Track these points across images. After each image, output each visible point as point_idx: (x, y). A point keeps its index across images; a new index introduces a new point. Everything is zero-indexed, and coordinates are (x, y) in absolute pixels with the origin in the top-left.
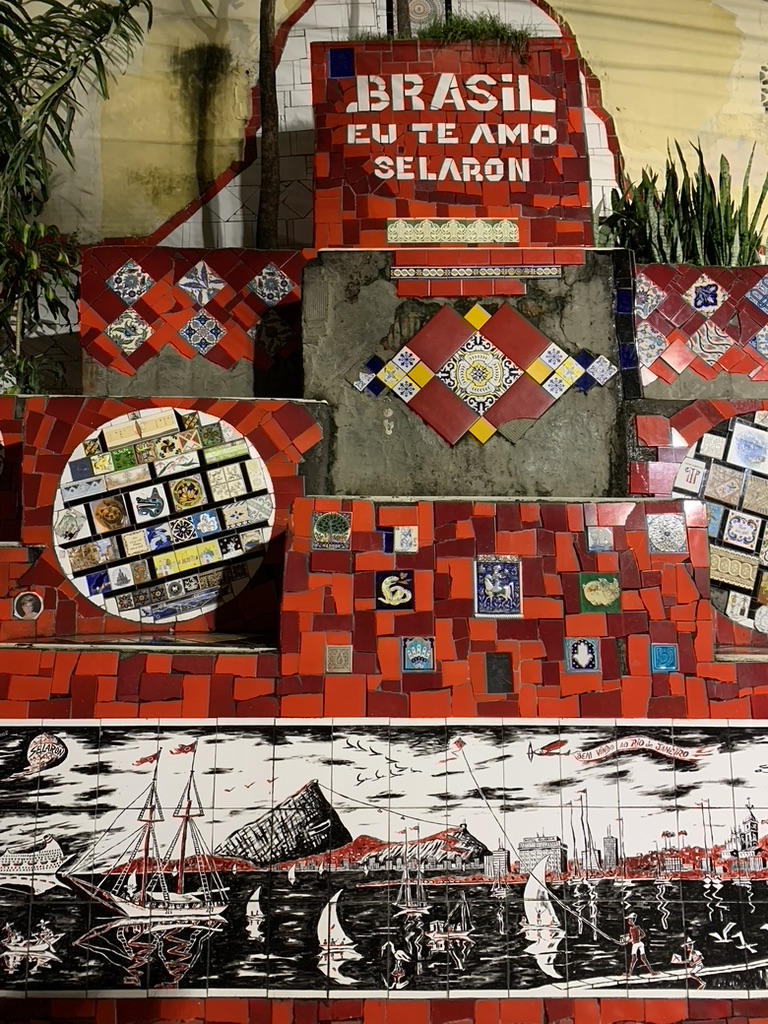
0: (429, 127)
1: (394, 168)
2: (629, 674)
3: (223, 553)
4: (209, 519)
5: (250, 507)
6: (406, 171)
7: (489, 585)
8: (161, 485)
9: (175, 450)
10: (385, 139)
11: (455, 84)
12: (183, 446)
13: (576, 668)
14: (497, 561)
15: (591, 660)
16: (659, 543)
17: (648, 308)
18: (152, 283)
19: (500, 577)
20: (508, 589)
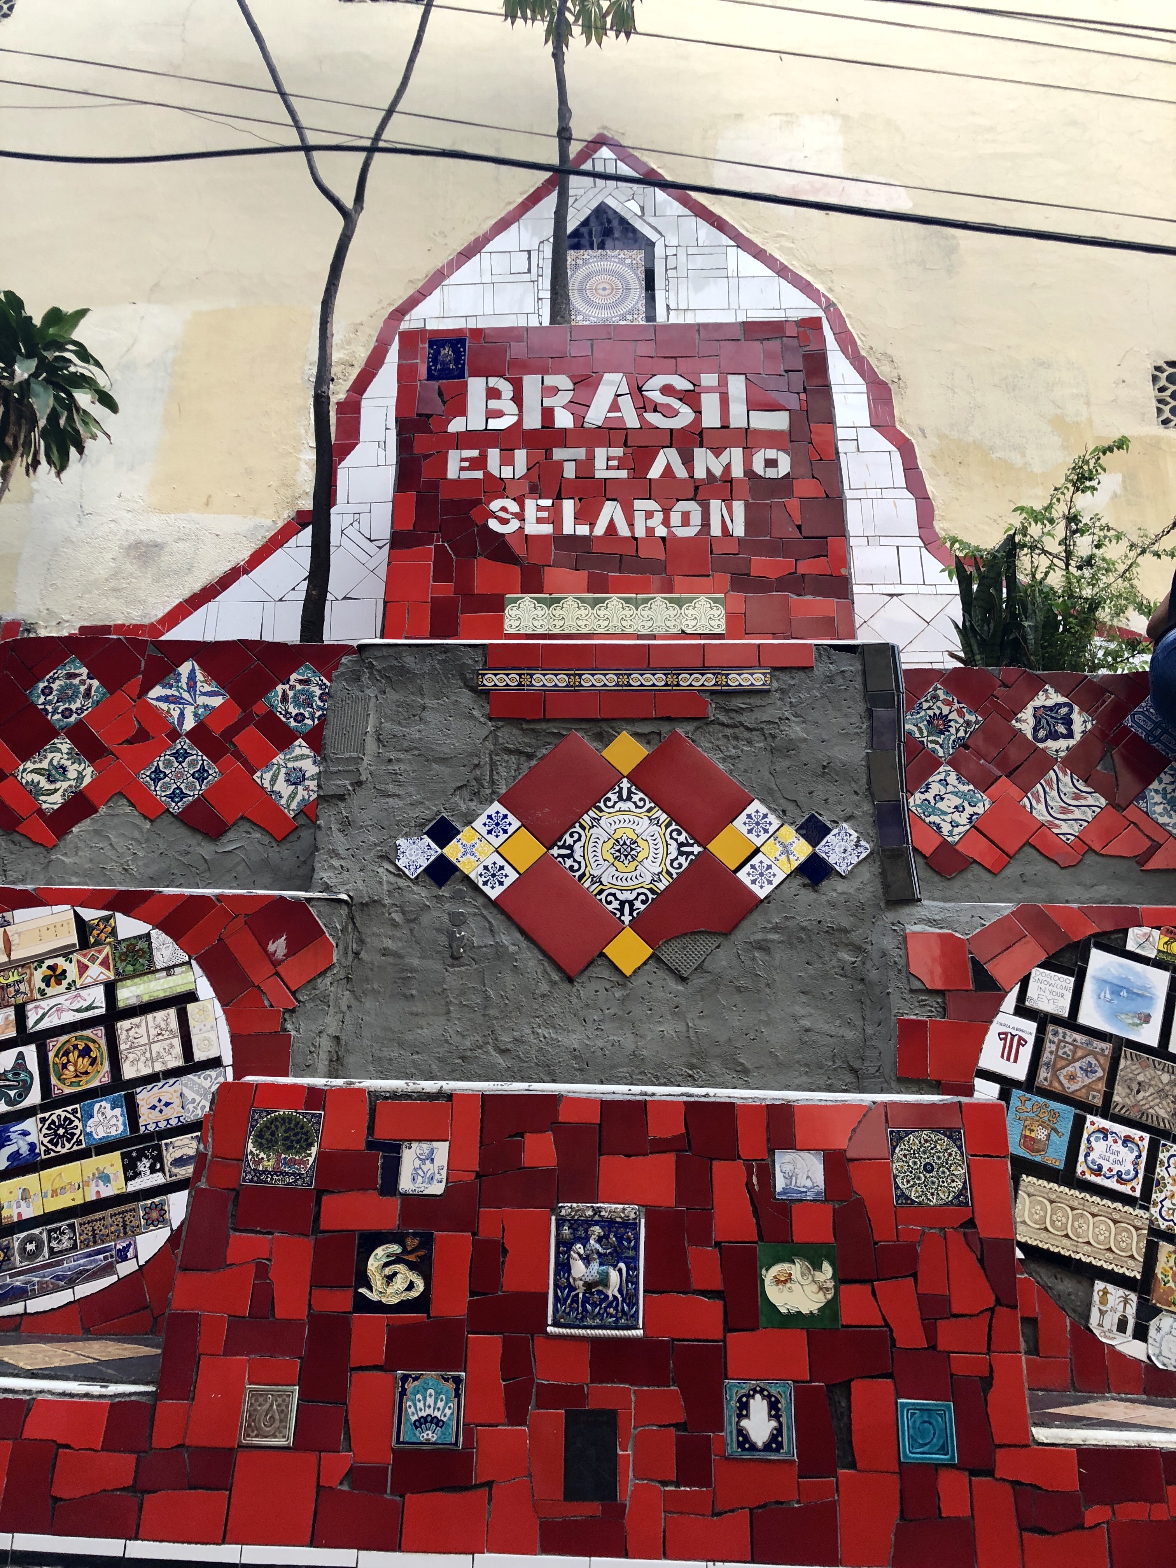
0: (580, 453)
1: (521, 517)
2: (853, 1465)
3: (127, 1179)
4: (109, 1113)
5: (187, 1092)
6: (539, 521)
7: (579, 1269)
8: (33, 1047)
9: (65, 983)
10: (507, 473)
11: (624, 389)
12: (81, 975)
13: (744, 1449)
14: (597, 1218)
15: (775, 1432)
16: (912, 1186)
17: (951, 742)
18: (104, 694)
19: (601, 1250)
20: (614, 1276)
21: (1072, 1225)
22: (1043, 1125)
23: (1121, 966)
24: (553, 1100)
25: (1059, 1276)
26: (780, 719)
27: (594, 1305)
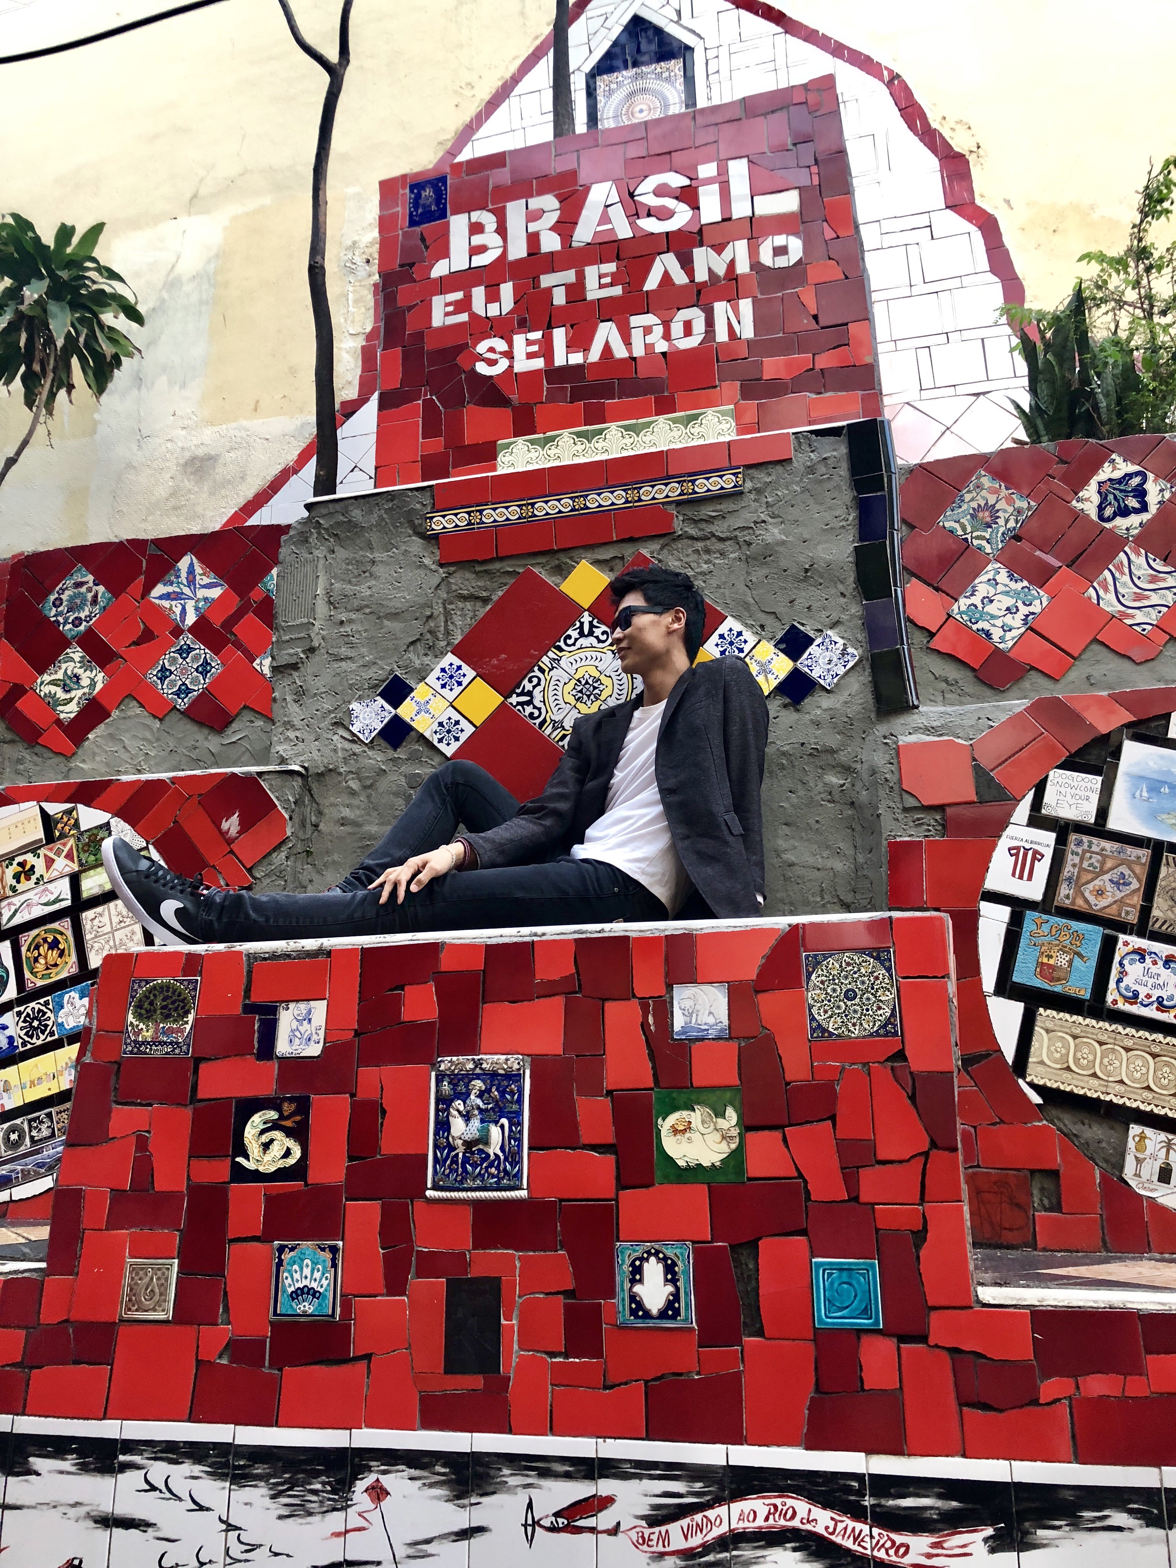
0: (570, 276)
1: (509, 355)
2: (760, 1333)
4: (78, 1003)
6: (530, 356)
7: (458, 1126)
8: (7, 943)
9: (34, 878)
10: (493, 310)
11: (615, 197)
12: (48, 867)
13: (637, 1317)
14: (478, 1071)
15: (671, 1298)
16: (831, 1017)
17: (999, 535)
18: (110, 599)
19: (482, 1106)
20: (495, 1132)
21: (1101, 1063)
22: (1063, 950)
23: (1162, 757)
24: (435, 947)
25: (1086, 1121)
26: (756, 523)
27: (475, 1166)
